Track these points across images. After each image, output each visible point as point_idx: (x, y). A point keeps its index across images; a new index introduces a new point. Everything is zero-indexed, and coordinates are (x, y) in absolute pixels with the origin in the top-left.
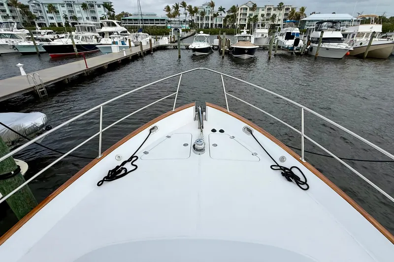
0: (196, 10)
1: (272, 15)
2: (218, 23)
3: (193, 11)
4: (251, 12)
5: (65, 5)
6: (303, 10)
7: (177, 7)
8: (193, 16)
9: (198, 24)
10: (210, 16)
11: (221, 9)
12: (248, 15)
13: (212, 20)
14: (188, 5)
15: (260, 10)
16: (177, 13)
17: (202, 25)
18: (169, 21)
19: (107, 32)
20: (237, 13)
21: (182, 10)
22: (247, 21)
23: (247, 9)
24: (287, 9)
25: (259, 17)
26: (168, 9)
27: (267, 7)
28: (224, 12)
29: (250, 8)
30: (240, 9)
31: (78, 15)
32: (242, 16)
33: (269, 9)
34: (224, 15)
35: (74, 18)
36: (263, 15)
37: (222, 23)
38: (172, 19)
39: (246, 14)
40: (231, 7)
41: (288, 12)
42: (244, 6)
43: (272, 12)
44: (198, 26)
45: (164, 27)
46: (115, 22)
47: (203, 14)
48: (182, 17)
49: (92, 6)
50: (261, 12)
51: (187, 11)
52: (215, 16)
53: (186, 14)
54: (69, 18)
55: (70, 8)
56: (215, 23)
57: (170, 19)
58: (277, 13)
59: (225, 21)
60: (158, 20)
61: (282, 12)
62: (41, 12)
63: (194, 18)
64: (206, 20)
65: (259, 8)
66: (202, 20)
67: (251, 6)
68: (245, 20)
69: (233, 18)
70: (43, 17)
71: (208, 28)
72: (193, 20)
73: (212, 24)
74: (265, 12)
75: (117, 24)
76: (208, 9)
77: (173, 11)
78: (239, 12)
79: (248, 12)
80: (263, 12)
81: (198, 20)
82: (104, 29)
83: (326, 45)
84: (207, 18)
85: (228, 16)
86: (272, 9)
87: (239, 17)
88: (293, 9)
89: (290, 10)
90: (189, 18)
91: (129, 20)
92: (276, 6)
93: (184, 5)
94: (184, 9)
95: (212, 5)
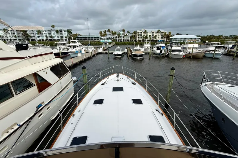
0: (115, 33)
1: (155, 35)
2: (127, 39)
3: (114, 33)
4: (144, 34)
5: (47, 31)
6: (170, 33)
7: (105, 32)
8: (114, 35)
9: (117, 40)
10: (123, 36)
11: (129, 32)
12: (142, 35)
13: (123, 38)
15: (149, 33)
16: (105, 34)
17: (118, 40)
19: (72, 46)
21: (108, 33)
22: (142, 38)
23: (142, 32)
24: (162, 33)
25: (148, 36)
26: (101, 32)
27: (152, 32)
29: (143, 32)
30: (138, 32)
31: (53, 36)
32: (139, 36)
33: (153, 33)
34: (130, 35)
35: (51, 37)
36: (150, 36)
37: (129, 39)
38: (103, 37)
39: (141, 35)
41: (163, 34)
43: (155, 34)
45: (98, 41)
47: (119, 35)
48: (108, 36)
49: (61, 31)
50: (149, 34)
52: (125, 36)
53: (110, 35)
54: (48, 37)
55: (49, 32)
56: (125, 39)
57: (102, 37)
58: (157, 34)
59: (131, 38)
60: (95, 38)
61: (160, 34)
62: (33, 34)
64: (121, 38)
65: (148, 32)
66: (118, 37)
67: (144, 31)
68: (141, 38)
69: (135, 37)
70: (34, 37)
71: (122, 42)
72: (114, 38)
73: (124, 40)
74: (151, 34)
75: (77, 42)
76: (122, 32)
77: (103, 33)
78: (138, 34)
79: (142, 34)
80: (150, 34)
81: (117, 37)
83: (174, 53)
84: (121, 37)
85: (132, 36)
86: (155, 33)
87: (138, 37)
88: (165, 33)
89: (164, 33)
90: (112, 37)
91: (80, 38)
92: (156, 31)
93: (109, 31)
94: (109, 32)
95: (124, 31)
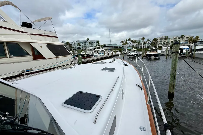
1: (178, 41)
2: (147, 46)
3: (134, 42)
4: (165, 40)
5: (83, 43)
6: (197, 37)
7: (126, 41)
8: (134, 44)
9: (136, 47)
10: (143, 43)
11: (148, 40)
12: (163, 42)
13: (143, 45)
14: (131, 39)
16: (126, 43)
17: (138, 47)
18: (123, 46)
19: (96, 51)
20: (157, 41)
21: (128, 42)
22: (163, 44)
23: (162, 39)
25: (170, 42)
26: (123, 42)
27: (174, 38)
28: (150, 41)
29: (164, 39)
30: (158, 39)
31: (87, 46)
32: (160, 42)
33: (176, 38)
34: (150, 42)
35: (86, 47)
37: (149, 46)
38: (124, 46)
39: (162, 41)
40: (153, 39)
41: (188, 39)
42: (161, 38)
44: (136, 48)
45: (120, 49)
46: (100, 47)
47: (139, 43)
48: (129, 44)
49: (92, 42)
50: (170, 40)
51: (131, 42)
52: (145, 43)
53: (131, 43)
54: (84, 47)
55: (85, 44)
56: (145, 46)
58: (181, 40)
60: (118, 46)
61: (183, 39)
62: (75, 45)
63: (135, 44)
64: (140, 45)
65: (169, 38)
66: (138, 45)
67: (165, 38)
69: (155, 43)
70: (75, 47)
71: (141, 48)
72: (134, 45)
73: (143, 47)
74: (173, 40)
75: (100, 48)
76: (141, 40)
78: (158, 41)
79: (163, 41)
81: (136, 45)
82: (96, 50)
83: (199, 52)
84: (141, 44)
85: (152, 43)
87: (158, 43)
88: (191, 38)
89: (189, 38)
90: (132, 44)
91: (106, 47)
92: (180, 37)
93: (130, 39)
94: (130, 41)
95: (143, 39)
